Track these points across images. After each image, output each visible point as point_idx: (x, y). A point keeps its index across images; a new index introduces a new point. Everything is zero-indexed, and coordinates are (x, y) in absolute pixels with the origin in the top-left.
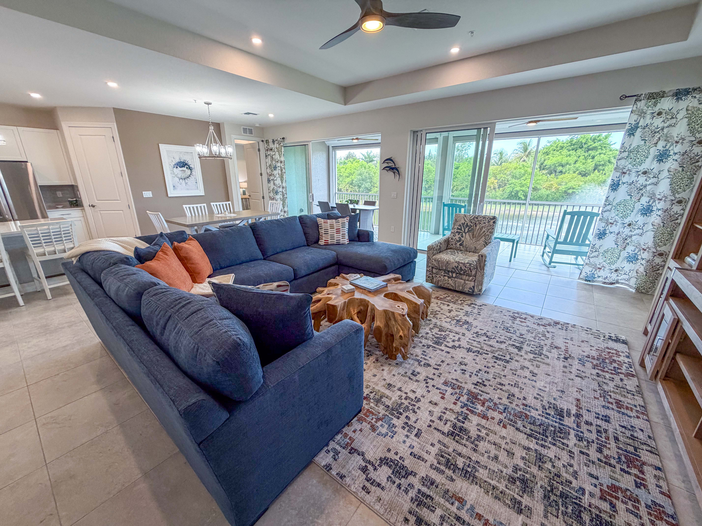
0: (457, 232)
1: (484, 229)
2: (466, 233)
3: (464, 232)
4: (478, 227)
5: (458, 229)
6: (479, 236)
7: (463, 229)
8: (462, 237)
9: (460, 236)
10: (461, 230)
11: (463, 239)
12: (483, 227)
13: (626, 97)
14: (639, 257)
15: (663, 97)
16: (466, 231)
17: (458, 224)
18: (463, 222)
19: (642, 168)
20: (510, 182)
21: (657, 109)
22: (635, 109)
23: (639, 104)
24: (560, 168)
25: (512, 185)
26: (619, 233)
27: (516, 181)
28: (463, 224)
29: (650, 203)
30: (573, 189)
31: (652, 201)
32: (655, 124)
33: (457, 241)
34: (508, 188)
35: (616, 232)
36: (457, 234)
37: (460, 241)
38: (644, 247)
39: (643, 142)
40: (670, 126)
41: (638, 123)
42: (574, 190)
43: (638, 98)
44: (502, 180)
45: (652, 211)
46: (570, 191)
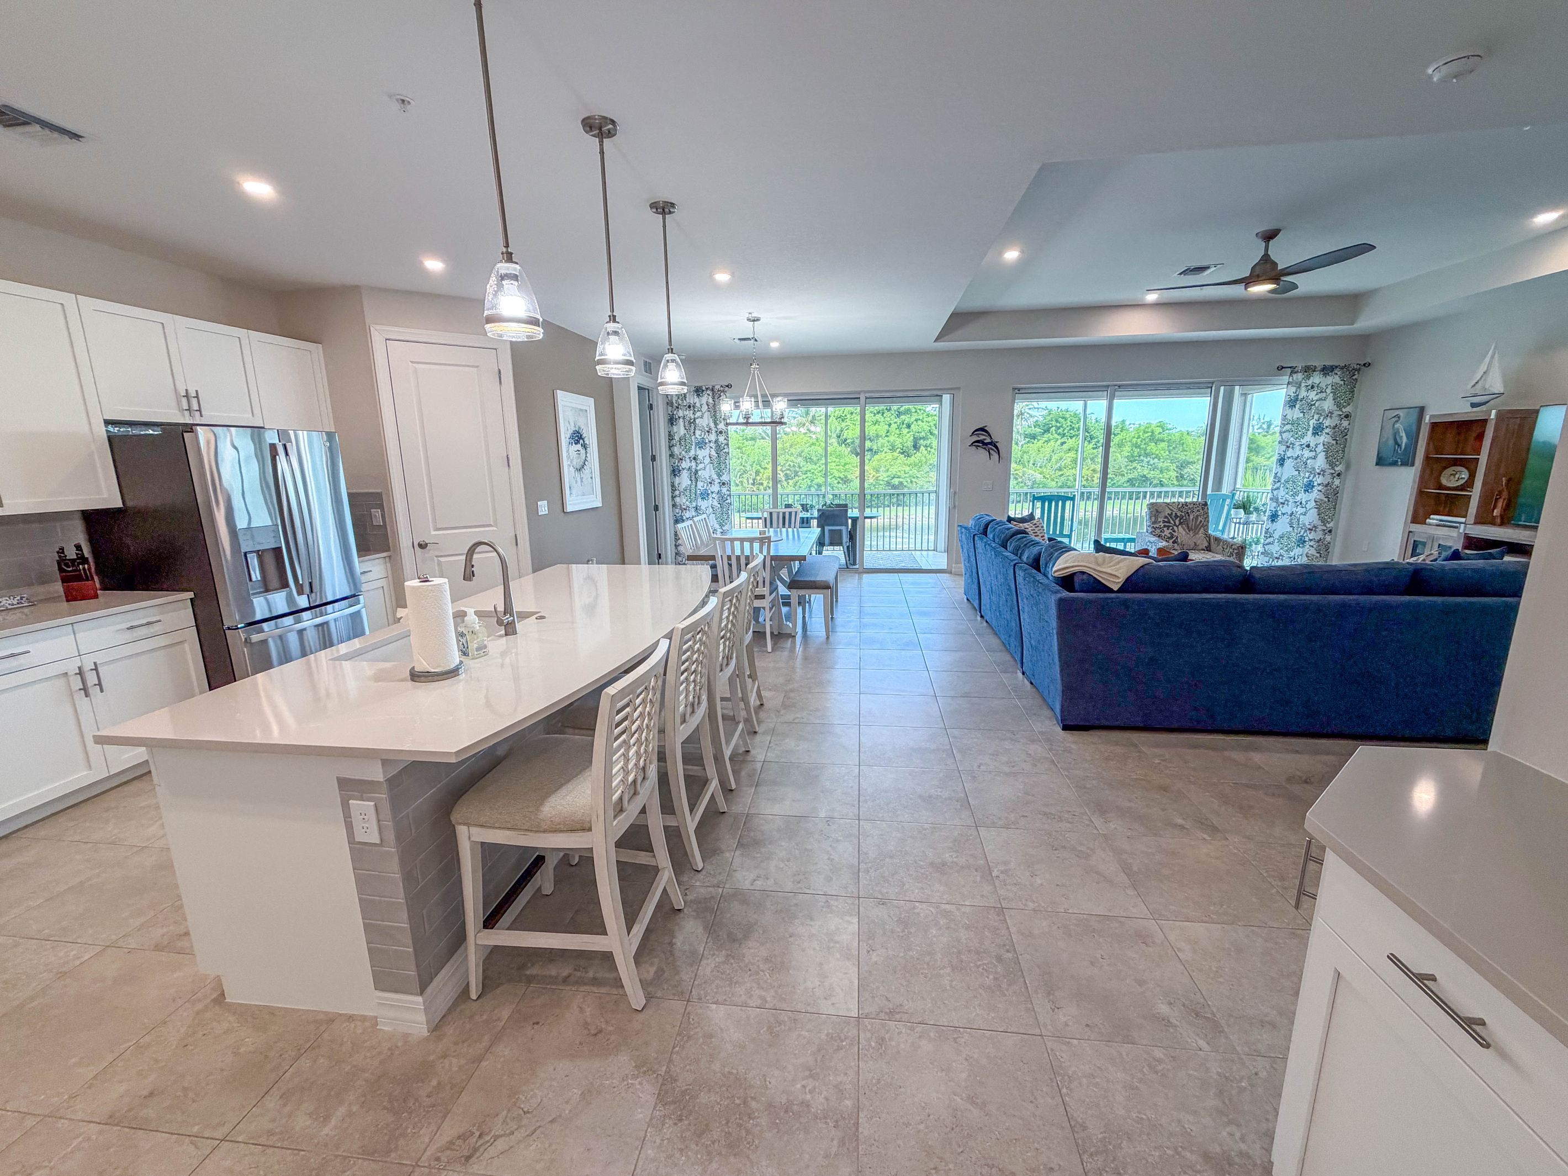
0: (1165, 526)
1: (1200, 519)
2: (1177, 526)
3: (1175, 525)
4: (1191, 517)
5: (1164, 522)
6: (1196, 527)
7: (1172, 522)
8: (1174, 531)
9: (1170, 531)
10: (1170, 522)
11: (1175, 534)
12: (1197, 516)
13: (1283, 368)
14: (1307, 539)
15: (1314, 371)
16: (1177, 523)
17: (1162, 515)
18: (1170, 512)
19: (1304, 441)
20: (805, 469)
21: (1310, 382)
22: (1291, 380)
23: (1295, 376)
25: (809, 475)
26: (1292, 513)
27: (815, 467)
28: (1170, 515)
29: (1311, 478)
31: (1312, 476)
32: (1310, 397)
33: (1168, 538)
34: (803, 479)
35: (1289, 513)
36: (1165, 529)
37: (1172, 537)
38: (1309, 527)
39: (1302, 415)
40: (1321, 399)
41: (1298, 395)
43: (1293, 371)
44: (790, 465)
45: (1313, 486)
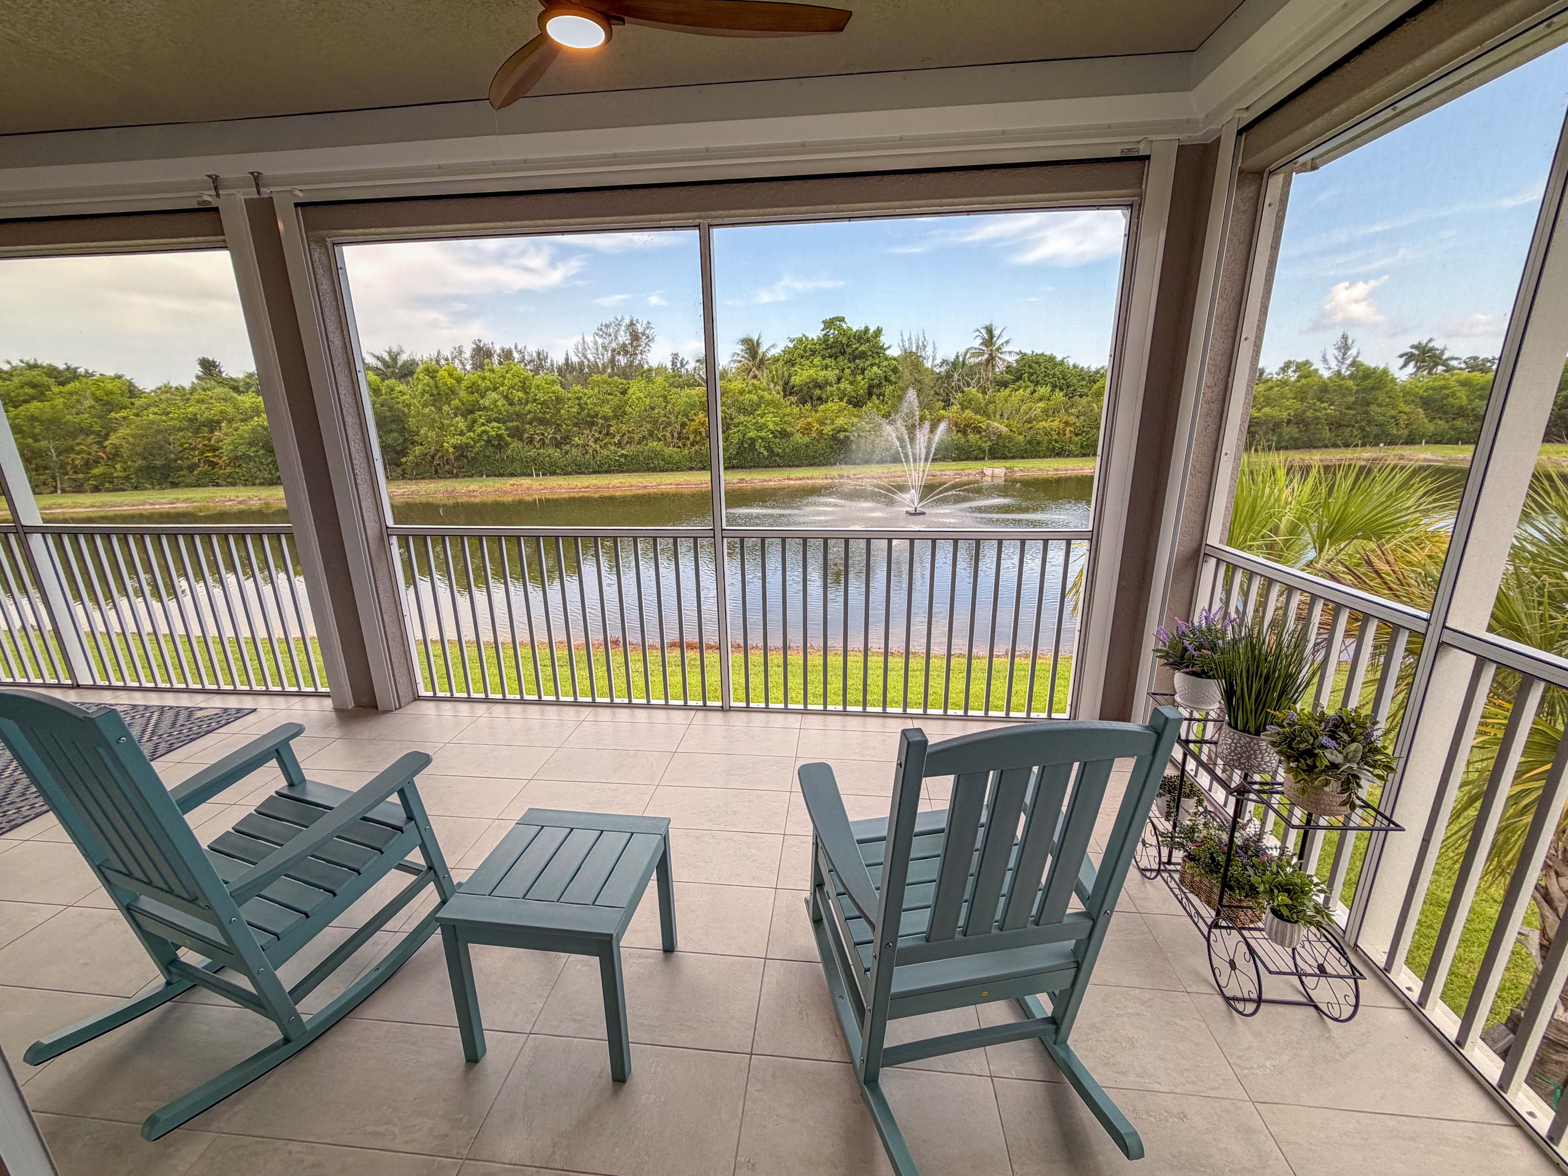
20: (737, 421)
24: (817, 392)
27: (746, 418)
30: (845, 431)
42: (847, 434)
46: (841, 436)
